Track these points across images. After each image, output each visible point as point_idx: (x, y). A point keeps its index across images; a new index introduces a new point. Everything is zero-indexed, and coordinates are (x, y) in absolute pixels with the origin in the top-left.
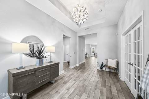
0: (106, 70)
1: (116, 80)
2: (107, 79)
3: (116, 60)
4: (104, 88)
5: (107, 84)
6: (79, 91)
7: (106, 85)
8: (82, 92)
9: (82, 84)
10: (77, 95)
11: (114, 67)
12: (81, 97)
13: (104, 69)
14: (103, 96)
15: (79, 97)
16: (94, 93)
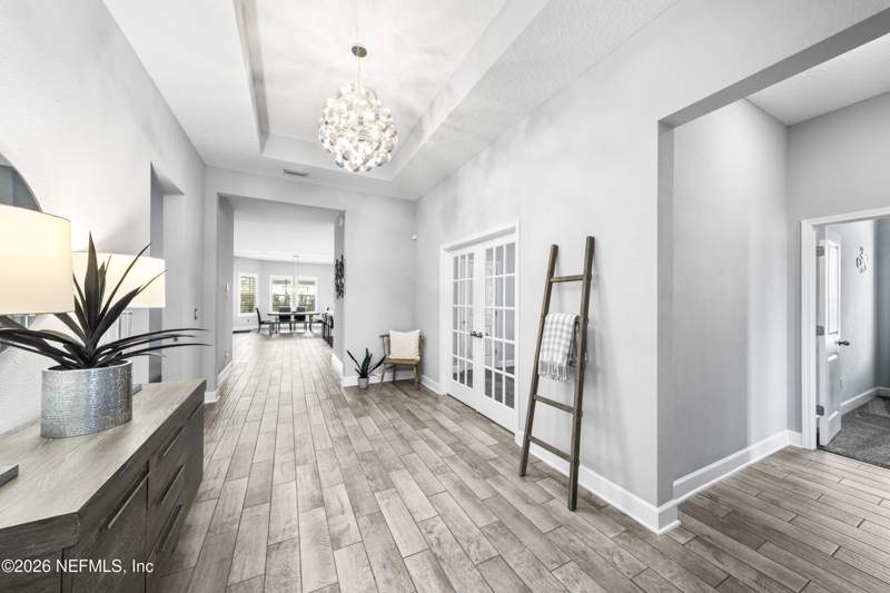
0: (397, 379)
1: (430, 400)
2: (409, 407)
3: (418, 331)
4: (426, 431)
5: (422, 419)
6: (368, 478)
7: (422, 422)
8: (381, 476)
9: (353, 456)
10: (378, 490)
11: (412, 358)
12: (394, 487)
13: (374, 379)
14: (440, 447)
15: (389, 491)
16: (415, 455)
